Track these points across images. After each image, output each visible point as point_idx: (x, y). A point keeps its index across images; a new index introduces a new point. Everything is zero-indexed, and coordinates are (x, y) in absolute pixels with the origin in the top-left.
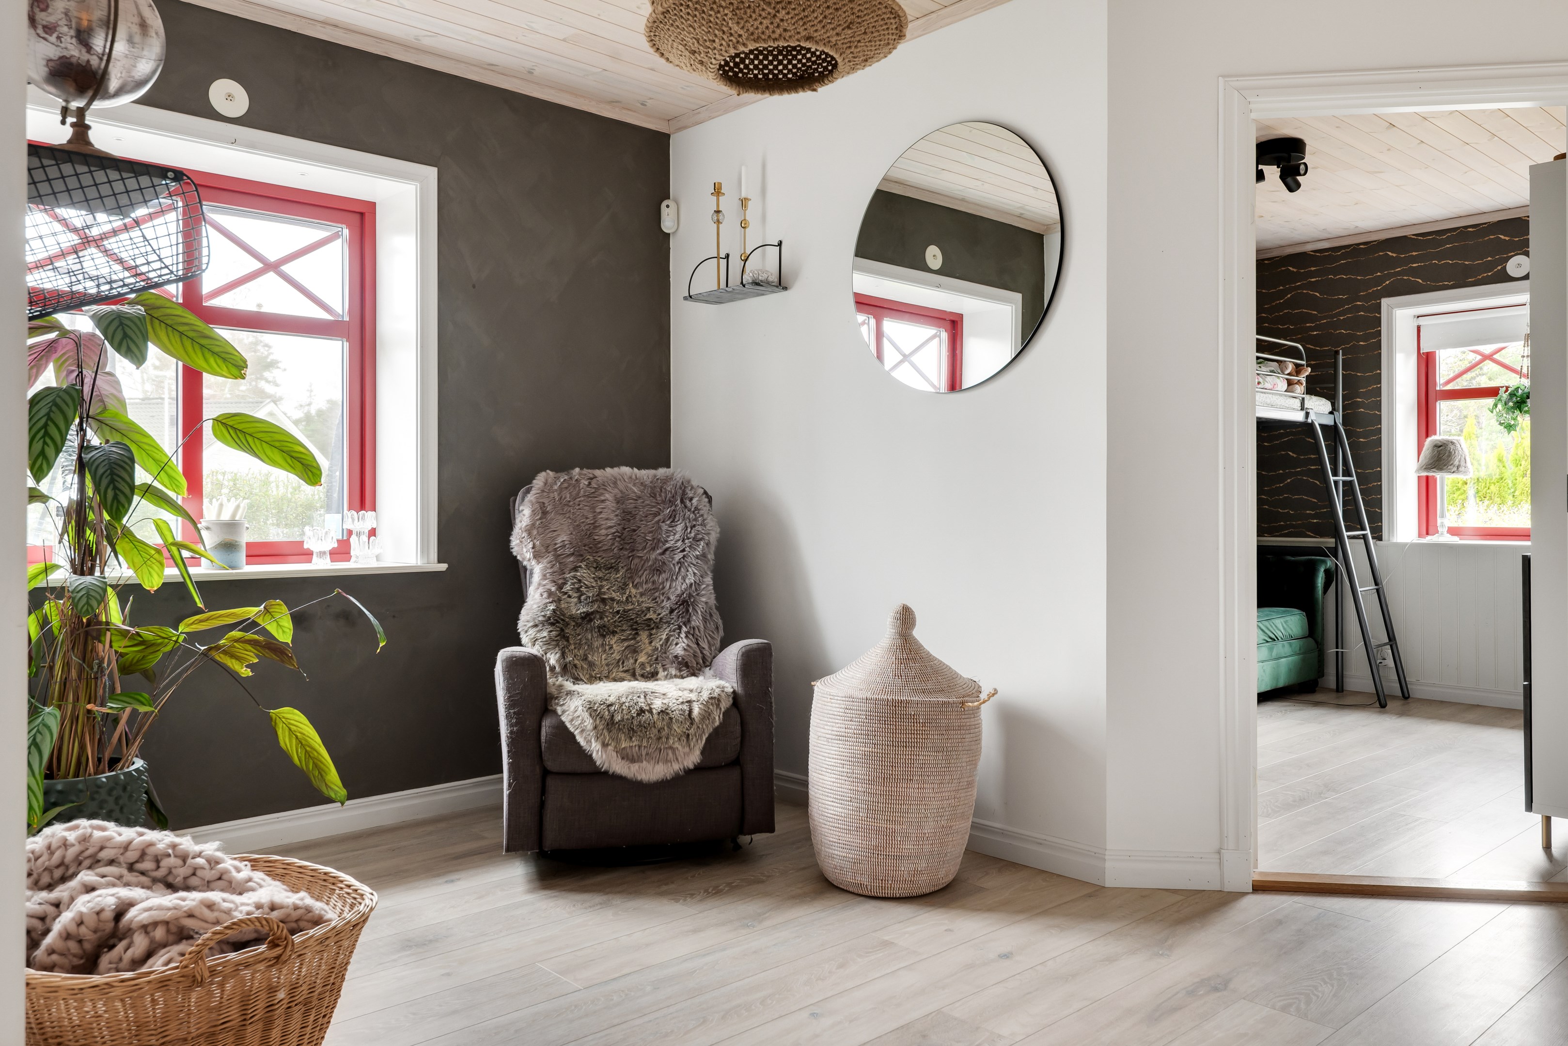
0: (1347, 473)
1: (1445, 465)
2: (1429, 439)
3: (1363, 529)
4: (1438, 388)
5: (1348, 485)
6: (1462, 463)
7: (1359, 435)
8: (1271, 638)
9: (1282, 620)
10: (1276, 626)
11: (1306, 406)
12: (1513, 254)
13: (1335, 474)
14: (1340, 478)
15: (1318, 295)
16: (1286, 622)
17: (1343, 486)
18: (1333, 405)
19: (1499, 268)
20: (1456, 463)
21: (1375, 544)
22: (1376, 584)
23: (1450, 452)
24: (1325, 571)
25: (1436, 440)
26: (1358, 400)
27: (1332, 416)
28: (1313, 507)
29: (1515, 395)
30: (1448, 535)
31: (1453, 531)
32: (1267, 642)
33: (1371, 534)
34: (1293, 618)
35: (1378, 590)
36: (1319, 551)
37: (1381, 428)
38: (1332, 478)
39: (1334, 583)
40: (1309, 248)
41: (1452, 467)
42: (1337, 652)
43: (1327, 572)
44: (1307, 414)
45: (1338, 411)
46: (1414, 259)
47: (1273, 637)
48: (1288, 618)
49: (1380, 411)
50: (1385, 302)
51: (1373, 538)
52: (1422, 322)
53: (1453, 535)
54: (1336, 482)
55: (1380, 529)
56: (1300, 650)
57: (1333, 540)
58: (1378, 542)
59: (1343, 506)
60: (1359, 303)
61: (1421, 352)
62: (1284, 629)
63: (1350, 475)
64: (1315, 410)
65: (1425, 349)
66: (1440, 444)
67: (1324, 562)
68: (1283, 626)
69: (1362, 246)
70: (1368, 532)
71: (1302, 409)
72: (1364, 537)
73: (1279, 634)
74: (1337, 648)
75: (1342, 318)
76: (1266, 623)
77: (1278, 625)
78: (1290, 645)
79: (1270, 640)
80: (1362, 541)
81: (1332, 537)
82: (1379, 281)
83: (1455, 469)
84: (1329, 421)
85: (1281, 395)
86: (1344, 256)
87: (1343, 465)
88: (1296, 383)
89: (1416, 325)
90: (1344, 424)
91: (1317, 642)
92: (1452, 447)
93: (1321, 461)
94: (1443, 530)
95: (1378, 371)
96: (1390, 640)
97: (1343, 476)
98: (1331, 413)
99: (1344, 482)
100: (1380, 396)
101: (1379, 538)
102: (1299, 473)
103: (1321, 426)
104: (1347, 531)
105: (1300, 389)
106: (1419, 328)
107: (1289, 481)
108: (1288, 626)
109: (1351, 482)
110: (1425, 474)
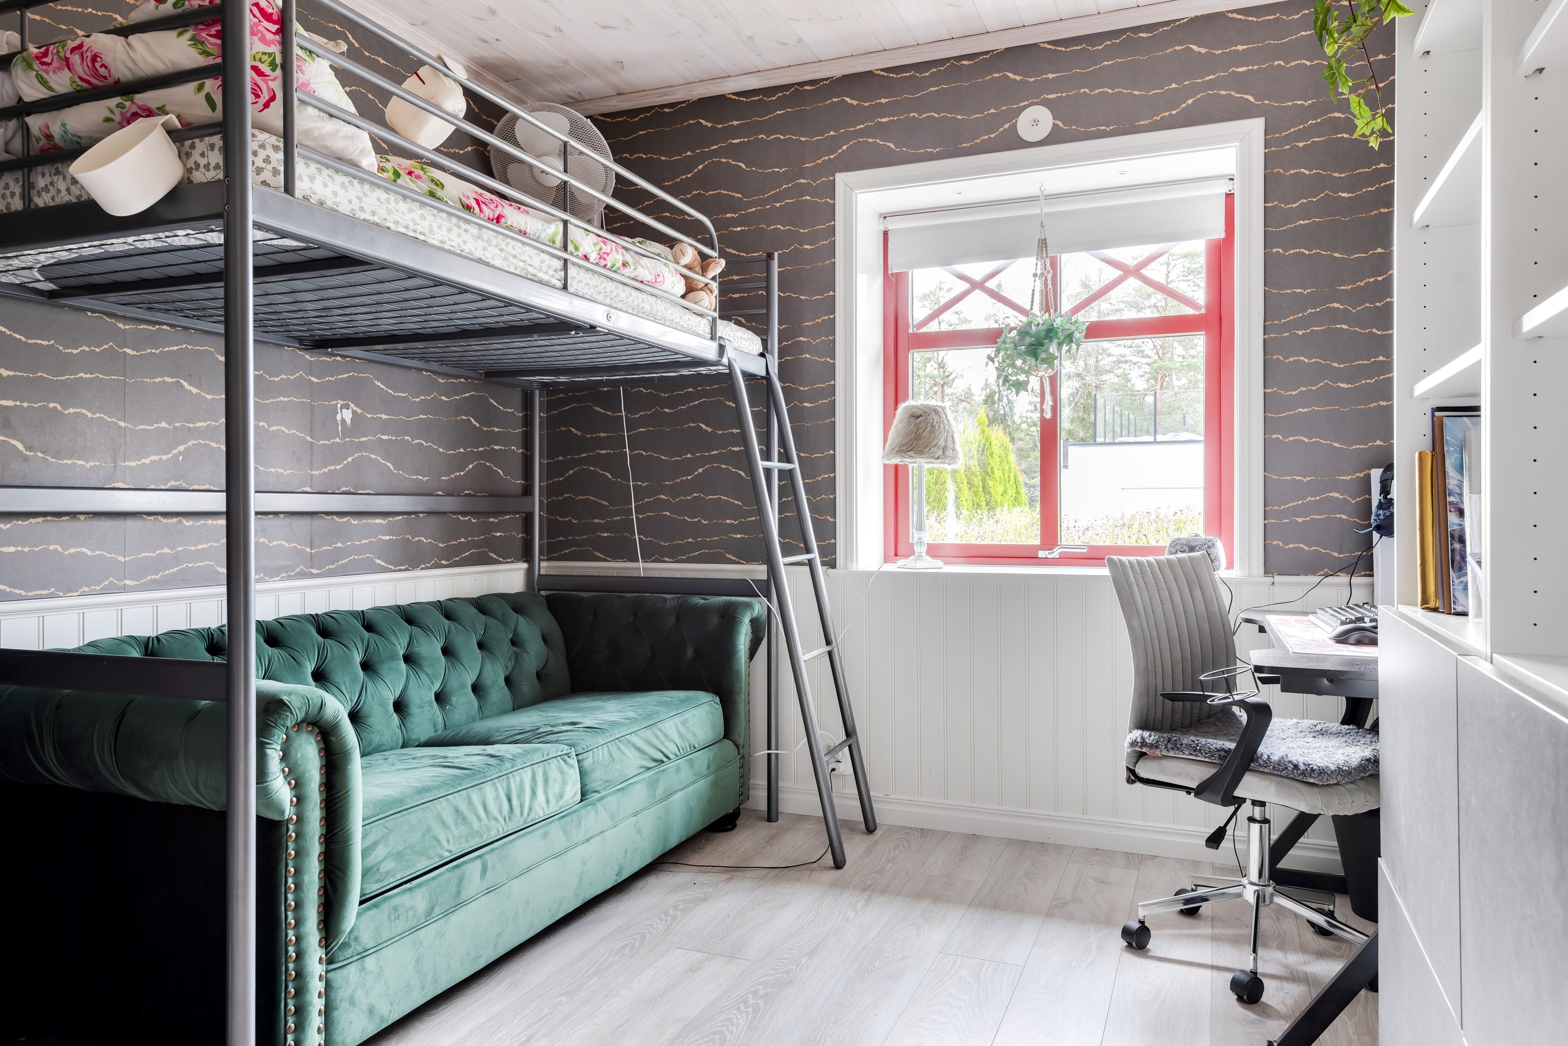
0: (785, 457)
1: (926, 447)
2: (902, 406)
3: (808, 550)
4: (911, 331)
5: (787, 476)
6: (950, 444)
7: (802, 399)
8: (655, 760)
9: (677, 720)
10: (665, 735)
11: (719, 334)
12: (1026, 103)
13: (767, 456)
14: (775, 464)
15: (743, 166)
16: (683, 723)
17: (780, 480)
18: (765, 343)
19: (1007, 126)
20: (942, 443)
21: (825, 573)
22: (828, 642)
23: (933, 426)
24: (750, 621)
25: (913, 407)
26: (802, 339)
27: (764, 360)
28: (737, 513)
29: (1027, 333)
30: (928, 558)
31: (934, 551)
32: (649, 768)
33: (821, 557)
34: (697, 712)
35: (830, 654)
36: (744, 588)
37: (834, 385)
38: (761, 464)
39: (765, 639)
40: (729, 87)
41: (935, 449)
42: (769, 755)
43: (755, 623)
44: (722, 349)
45: (772, 354)
46: (884, 110)
47: (660, 756)
48: (688, 715)
49: (833, 357)
50: (842, 179)
51: (823, 564)
52: (892, 225)
53: (933, 556)
54: (768, 472)
55: (833, 549)
56: (708, 768)
57: (764, 567)
58: (831, 571)
59: (780, 512)
60: (802, 181)
61: (889, 272)
62: (681, 735)
63: (789, 460)
64: (736, 344)
65: (893, 269)
66: (919, 413)
67: (749, 606)
68: (679, 732)
69: (807, 88)
70: (815, 555)
71: (713, 338)
72: (810, 563)
73: (671, 749)
74: (769, 748)
75: (778, 205)
76: (648, 734)
77: (669, 732)
78: (691, 763)
79: (654, 764)
80: (807, 568)
81: (763, 563)
82: (832, 145)
83: (940, 453)
84: (757, 368)
85: (672, 302)
86: (780, 104)
87: (779, 446)
88: (701, 289)
89: (882, 229)
90: (781, 378)
91: (737, 746)
92: (936, 418)
93: (744, 438)
94: (921, 550)
95: (831, 293)
96: (848, 734)
97: (779, 461)
98: (762, 355)
99: (781, 471)
100: (833, 333)
101: (831, 564)
102: (714, 458)
103: (746, 375)
104: (784, 555)
105: (709, 301)
106: (886, 234)
107: (700, 470)
108: (688, 729)
109: (791, 471)
110: (896, 461)
